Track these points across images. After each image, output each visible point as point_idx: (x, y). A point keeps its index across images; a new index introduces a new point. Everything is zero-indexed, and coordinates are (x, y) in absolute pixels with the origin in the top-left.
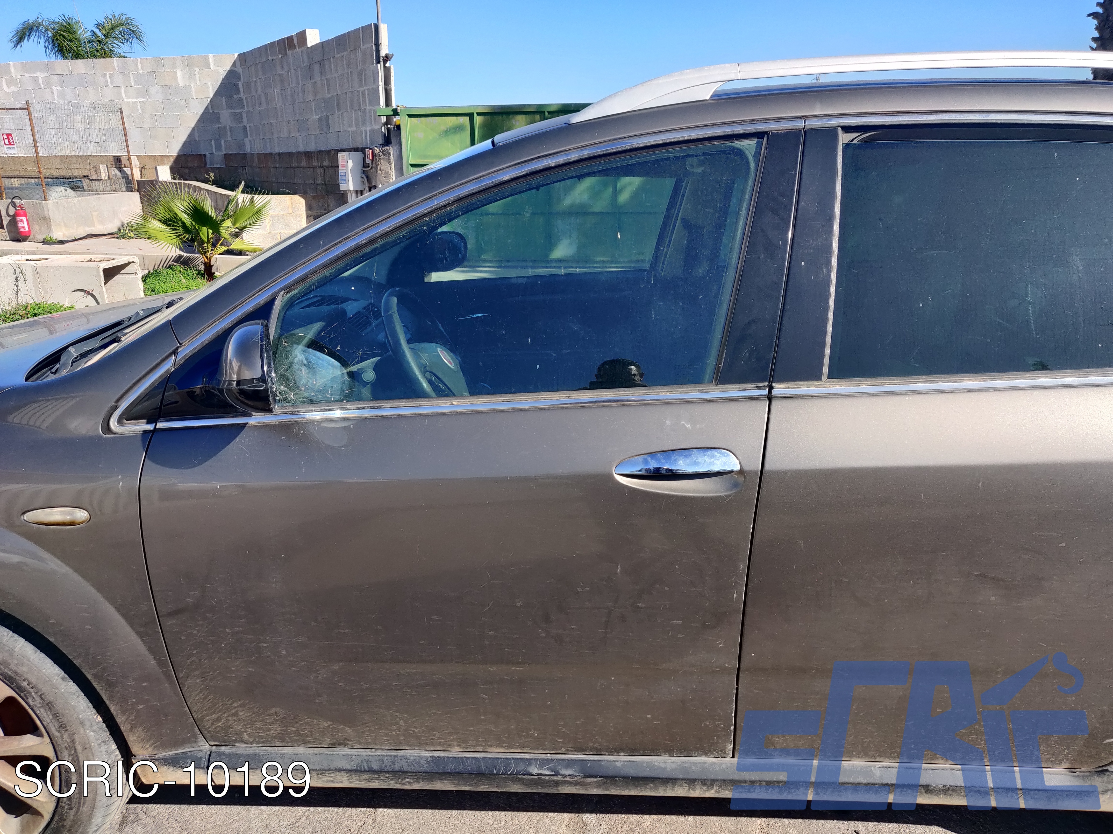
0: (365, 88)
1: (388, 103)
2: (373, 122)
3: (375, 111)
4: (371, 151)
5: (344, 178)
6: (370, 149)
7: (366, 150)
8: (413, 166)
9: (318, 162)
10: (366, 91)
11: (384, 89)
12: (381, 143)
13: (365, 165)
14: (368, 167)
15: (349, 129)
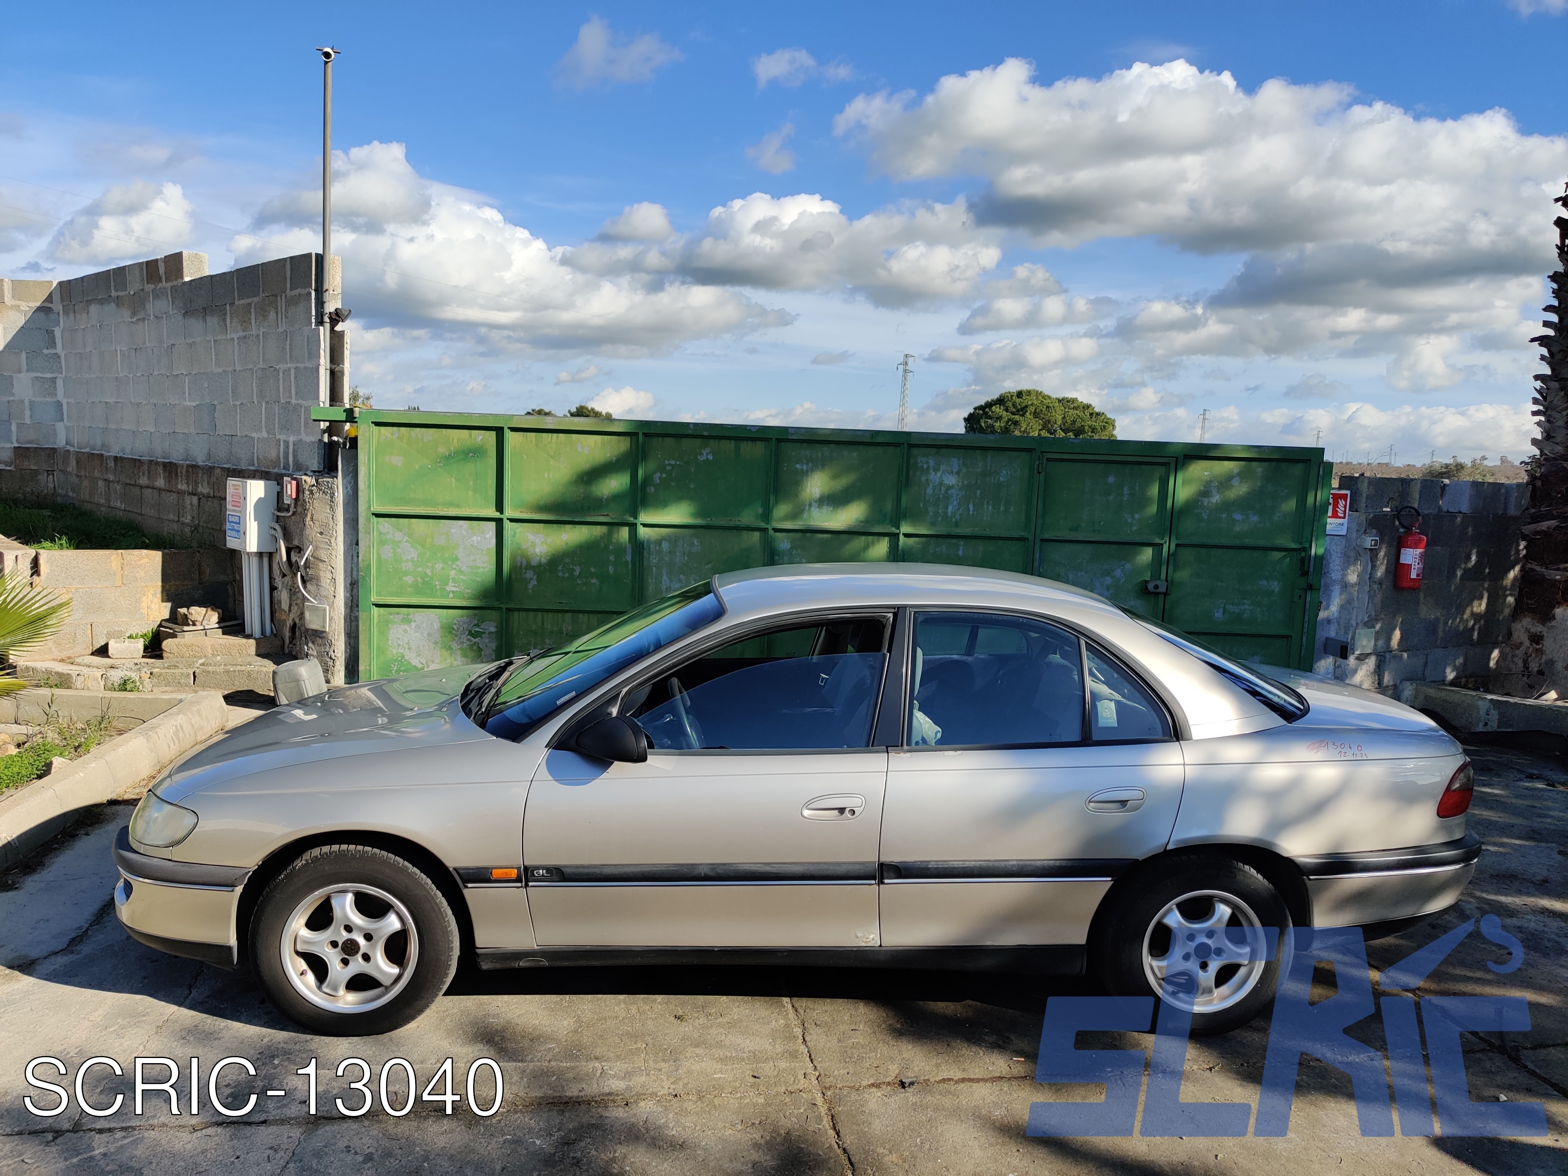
0: (289, 365)
1: (335, 396)
2: (302, 429)
3: (308, 410)
4: (294, 483)
5: (236, 526)
6: (295, 479)
7: (285, 478)
8: (378, 515)
9: (188, 484)
10: (293, 371)
11: (328, 372)
12: (316, 469)
13: (280, 505)
14: (288, 510)
15: (254, 435)
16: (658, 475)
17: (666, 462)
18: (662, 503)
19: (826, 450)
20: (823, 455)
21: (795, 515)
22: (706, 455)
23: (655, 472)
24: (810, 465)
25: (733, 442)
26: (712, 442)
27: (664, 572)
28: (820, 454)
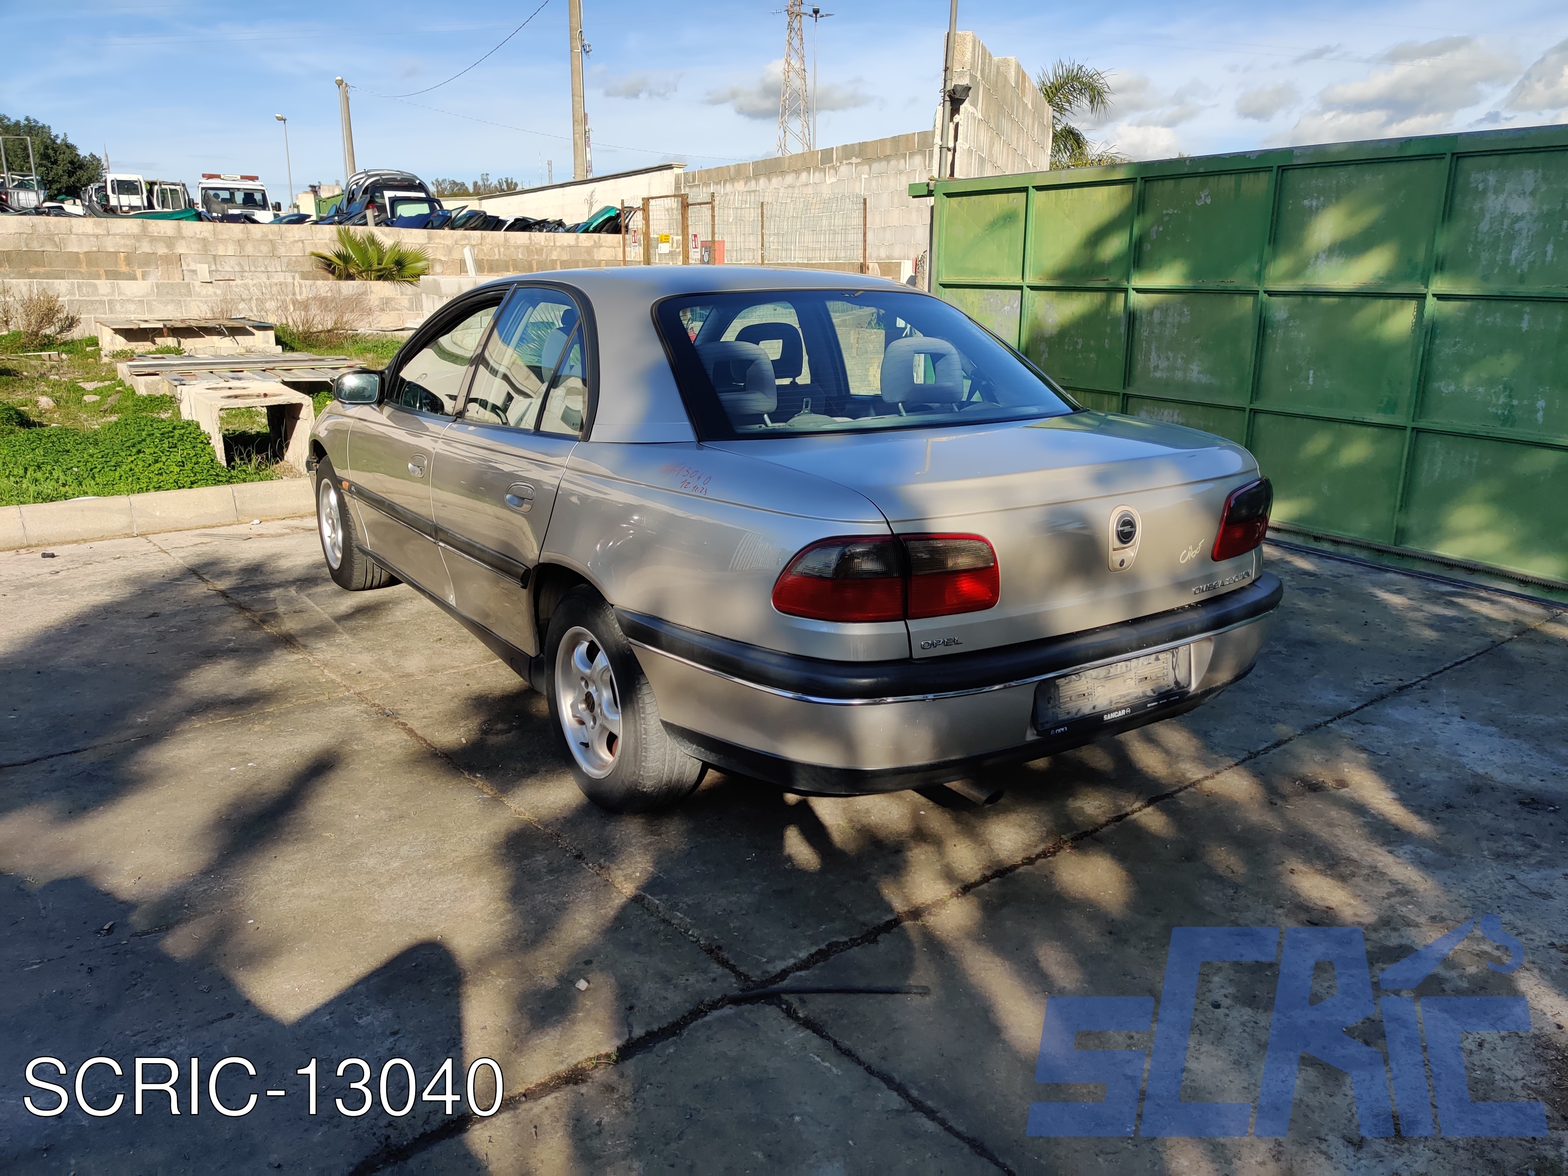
8: (947, 286)
11: (946, 150)
16: (1155, 228)
17: (1165, 212)
18: (1155, 265)
19: (1343, 174)
20: (1338, 182)
21: (1296, 273)
22: (1204, 199)
23: (1152, 226)
24: (1322, 199)
25: (1233, 177)
26: (1212, 181)
27: (1153, 347)
28: (1334, 182)
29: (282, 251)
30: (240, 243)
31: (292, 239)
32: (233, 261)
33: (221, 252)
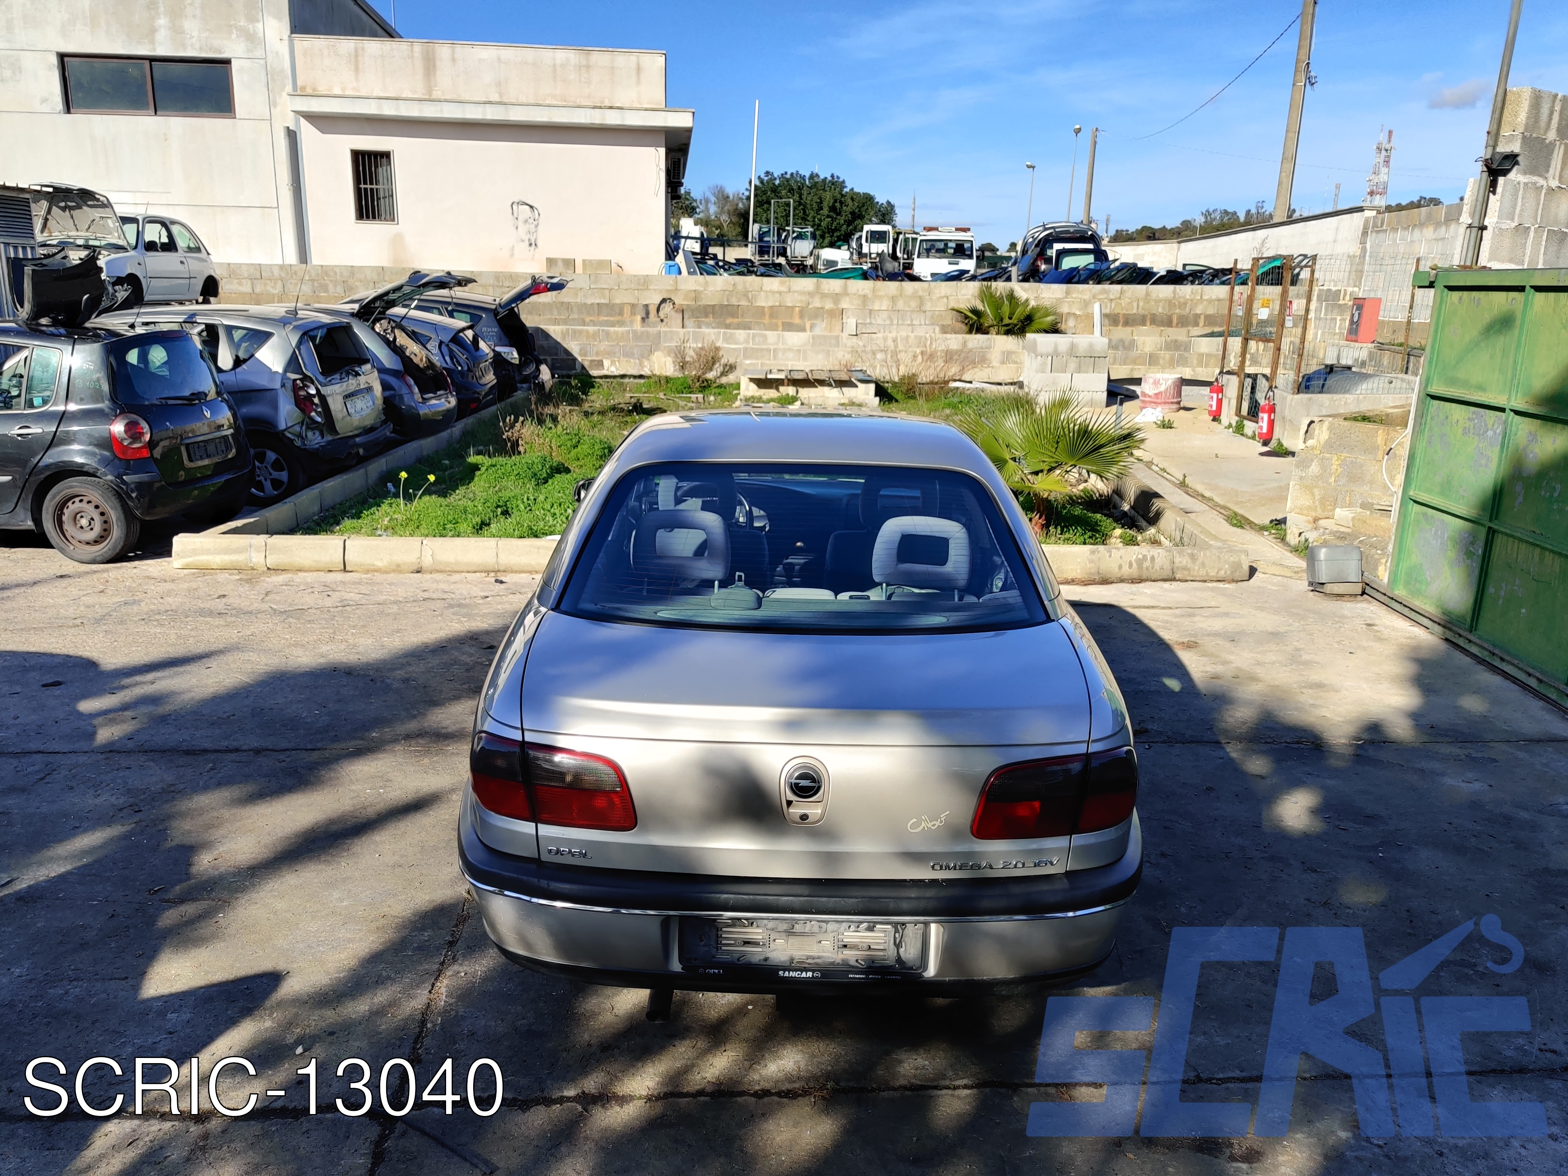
11: (1476, 229)
29: (928, 306)
30: (893, 299)
31: (938, 295)
32: (885, 315)
33: (876, 308)
